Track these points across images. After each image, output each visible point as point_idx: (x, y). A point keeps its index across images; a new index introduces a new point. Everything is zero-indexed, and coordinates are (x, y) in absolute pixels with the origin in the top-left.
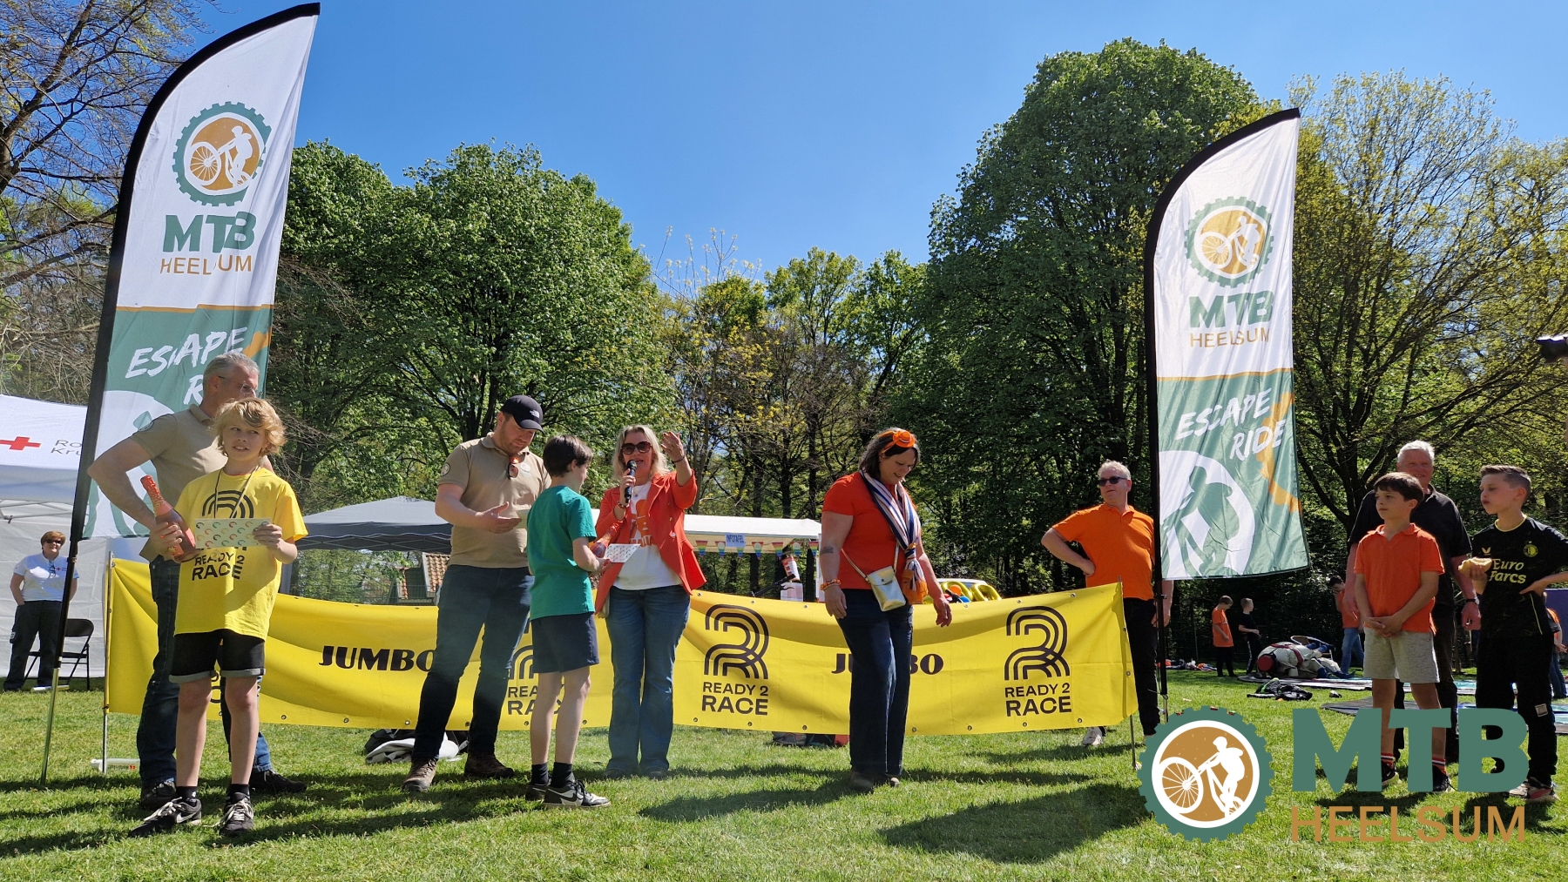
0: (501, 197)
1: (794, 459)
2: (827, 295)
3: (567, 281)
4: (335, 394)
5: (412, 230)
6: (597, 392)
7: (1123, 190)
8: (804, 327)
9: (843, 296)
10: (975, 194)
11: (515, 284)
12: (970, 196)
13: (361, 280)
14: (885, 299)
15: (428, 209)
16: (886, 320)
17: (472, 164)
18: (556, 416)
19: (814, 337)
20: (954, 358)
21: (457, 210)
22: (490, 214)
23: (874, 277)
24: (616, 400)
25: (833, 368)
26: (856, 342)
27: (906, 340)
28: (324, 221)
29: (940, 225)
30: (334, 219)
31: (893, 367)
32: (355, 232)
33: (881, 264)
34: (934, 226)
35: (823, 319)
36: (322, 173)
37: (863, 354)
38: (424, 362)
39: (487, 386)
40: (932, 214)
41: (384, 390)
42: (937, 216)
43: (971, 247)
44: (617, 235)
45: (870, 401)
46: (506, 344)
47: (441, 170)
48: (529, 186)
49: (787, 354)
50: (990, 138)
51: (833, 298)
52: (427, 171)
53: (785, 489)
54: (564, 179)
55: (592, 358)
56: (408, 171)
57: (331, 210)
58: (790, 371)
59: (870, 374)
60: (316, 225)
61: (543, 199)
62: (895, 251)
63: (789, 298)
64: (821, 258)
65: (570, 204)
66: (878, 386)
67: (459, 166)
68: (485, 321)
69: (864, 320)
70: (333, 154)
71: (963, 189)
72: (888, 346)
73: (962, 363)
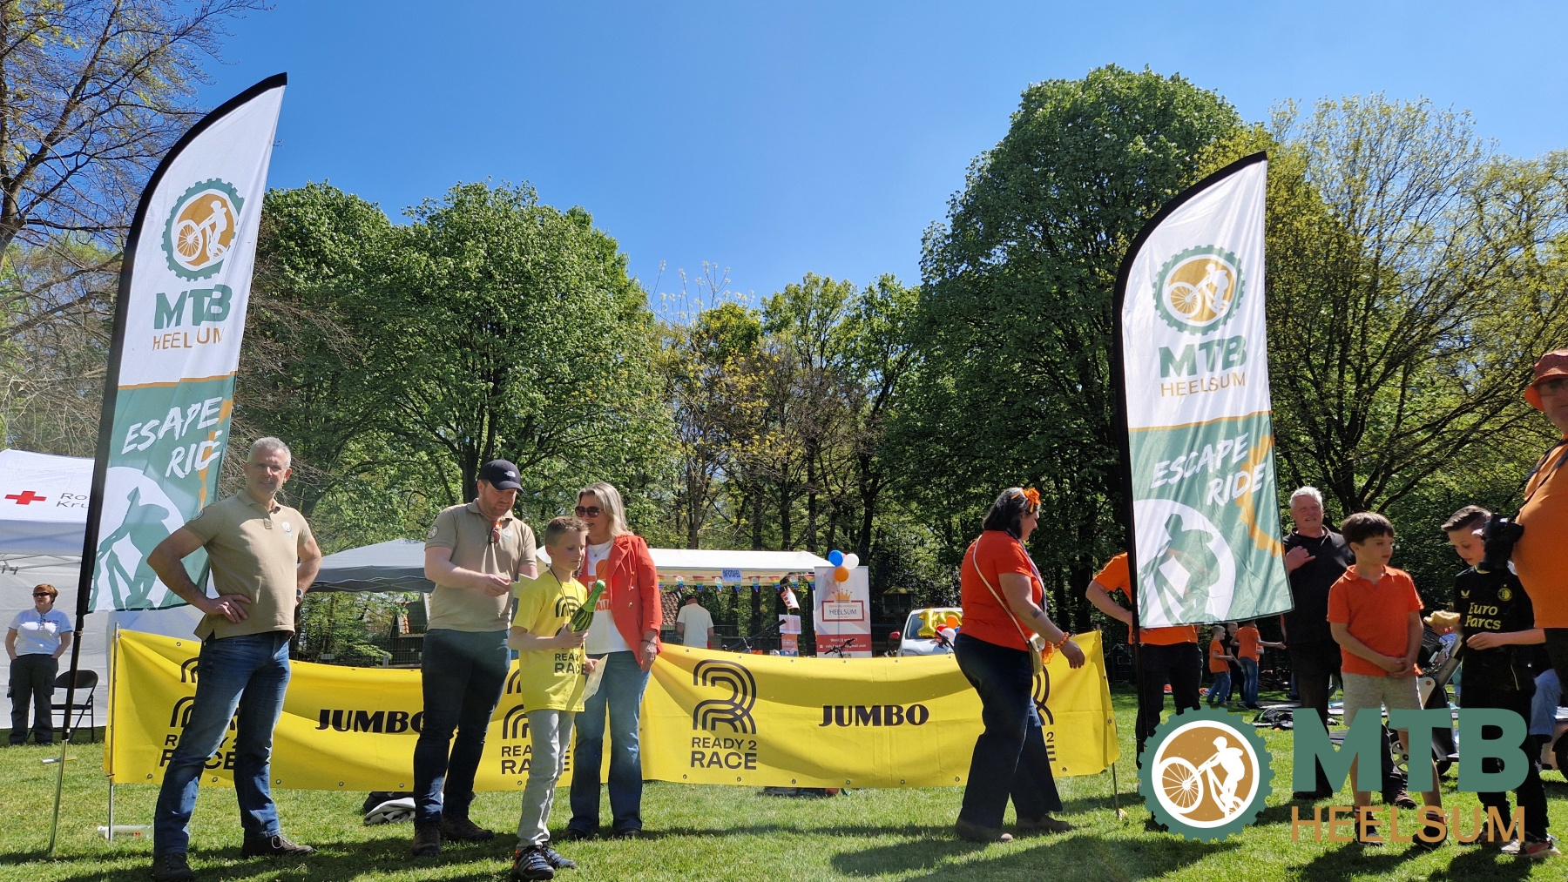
0: (498, 233)
1: (792, 484)
2: (823, 319)
3: (563, 315)
4: (335, 432)
5: (409, 270)
6: (595, 424)
7: (1111, 214)
8: (800, 352)
9: (839, 321)
10: (965, 220)
11: (513, 318)
12: (960, 222)
13: (361, 319)
14: (880, 322)
15: (426, 248)
16: (882, 343)
17: (469, 202)
18: (555, 447)
19: (810, 361)
20: (948, 382)
21: (455, 248)
22: (487, 251)
23: (868, 301)
24: (613, 431)
25: (831, 391)
26: (853, 365)
27: (901, 363)
28: (324, 260)
29: (931, 251)
30: (333, 259)
31: (890, 390)
32: (354, 271)
33: (876, 288)
34: (925, 252)
35: (819, 344)
36: (322, 214)
37: (860, 376)
38: (424, 397)
39: (486, 419)
40: (924, 240)
41: (384, 426)
42: (929, 244)
43: (963, 272)
44: (614, 265)
45: (868, 424)
46: (505, 378)
47: (439, 209)
48: (526, 221)
49: (785, 380)
50: (978, 165)
51: (829, 322)
52: (425, 209)
53: (785, 514)
54: (560, 215)
55: (589, 392)
56: (407, 210)
57: (331, 251)
58: (787, 396)
59: (867, 397)
60: (316, 265)
61: (539, 234)
62: (890, 275)
63: (785, 323)
64: (816, 283)
65: (565, 238)
66: (876, 408)
67: (456, 205)
68: (482, 355)
69: (861, 343)
70: (333, 194)
71: (953, 216)
72: (885, 369)
73: (957, 386)
